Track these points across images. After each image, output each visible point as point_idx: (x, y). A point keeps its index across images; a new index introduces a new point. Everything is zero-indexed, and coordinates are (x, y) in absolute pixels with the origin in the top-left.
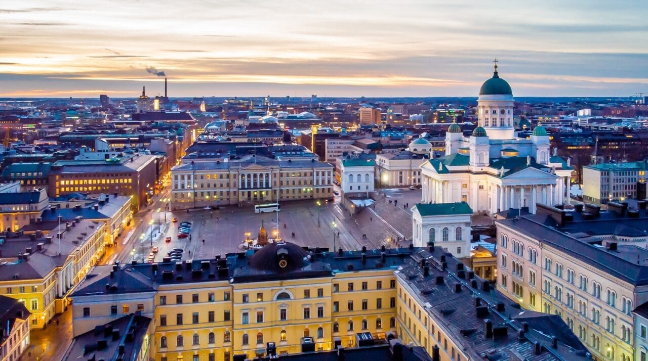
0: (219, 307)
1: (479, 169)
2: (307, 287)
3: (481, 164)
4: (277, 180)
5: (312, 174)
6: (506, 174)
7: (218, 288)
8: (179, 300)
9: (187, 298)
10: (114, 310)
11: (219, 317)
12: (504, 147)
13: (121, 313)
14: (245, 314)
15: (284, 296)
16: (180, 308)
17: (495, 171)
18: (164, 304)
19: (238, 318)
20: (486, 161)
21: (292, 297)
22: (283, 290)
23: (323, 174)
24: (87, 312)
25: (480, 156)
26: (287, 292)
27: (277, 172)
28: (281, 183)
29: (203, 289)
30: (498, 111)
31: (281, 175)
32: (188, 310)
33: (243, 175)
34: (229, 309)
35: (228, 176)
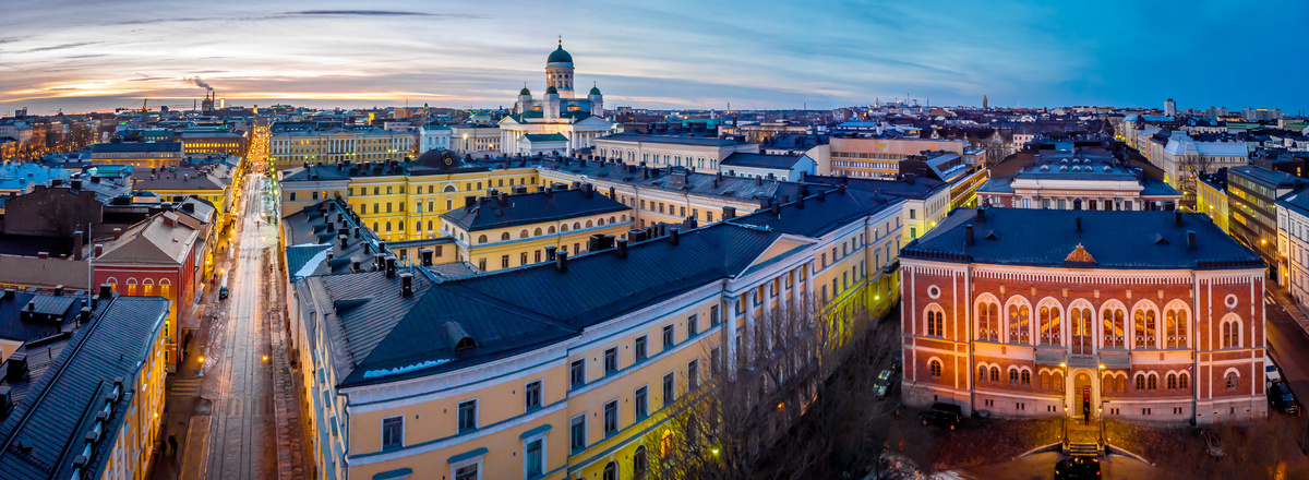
0: (396, 199)
1: (552, 121)
2: (469, 181)
3: (553, 116)
4: (361, 146)
5: (391, 141)
6: (576, 122)
7: (395, 181)
8: (364, 192)
9: (370, 191)
10: (315, 196)
11: (396, 207)
12: (569, 103)
13: (321, 198)
14: (419, 204)
15: (450, 189)
16: (364, 200)
17: (567, 120)
18: (351, 195)
19: (412, 208)
20: (557, 113)
21: (456, 189)
22: (450, 183)
23: (401, 141)
24: (293, 197)
25: (553, 109)
26: (453, 185)
27: (361, 138)
28: (364, 149)
29: (383, 182)
30: (563, 76)
31: (364, 142)
32: (370, 200)
33: (332, 142)
34: (403, 200)
35: (319, 143)
